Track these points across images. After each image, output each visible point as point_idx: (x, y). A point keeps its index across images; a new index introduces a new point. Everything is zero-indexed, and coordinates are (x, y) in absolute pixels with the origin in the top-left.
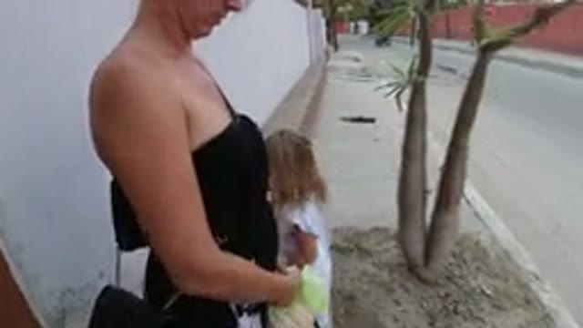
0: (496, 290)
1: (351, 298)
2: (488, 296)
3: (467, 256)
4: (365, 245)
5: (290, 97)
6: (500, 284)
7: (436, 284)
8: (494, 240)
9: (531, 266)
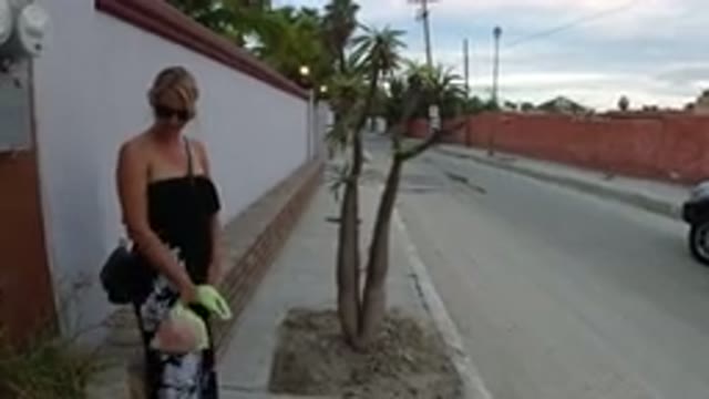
0: (418, 359)
1: (291, 357)
2: (409, 362)
3: (403, 334)
4: (314, 321)
5: (274, 192)
6: (423, 356)
7: (365, 351)
8: (433, 324)
9: (458, 344)
